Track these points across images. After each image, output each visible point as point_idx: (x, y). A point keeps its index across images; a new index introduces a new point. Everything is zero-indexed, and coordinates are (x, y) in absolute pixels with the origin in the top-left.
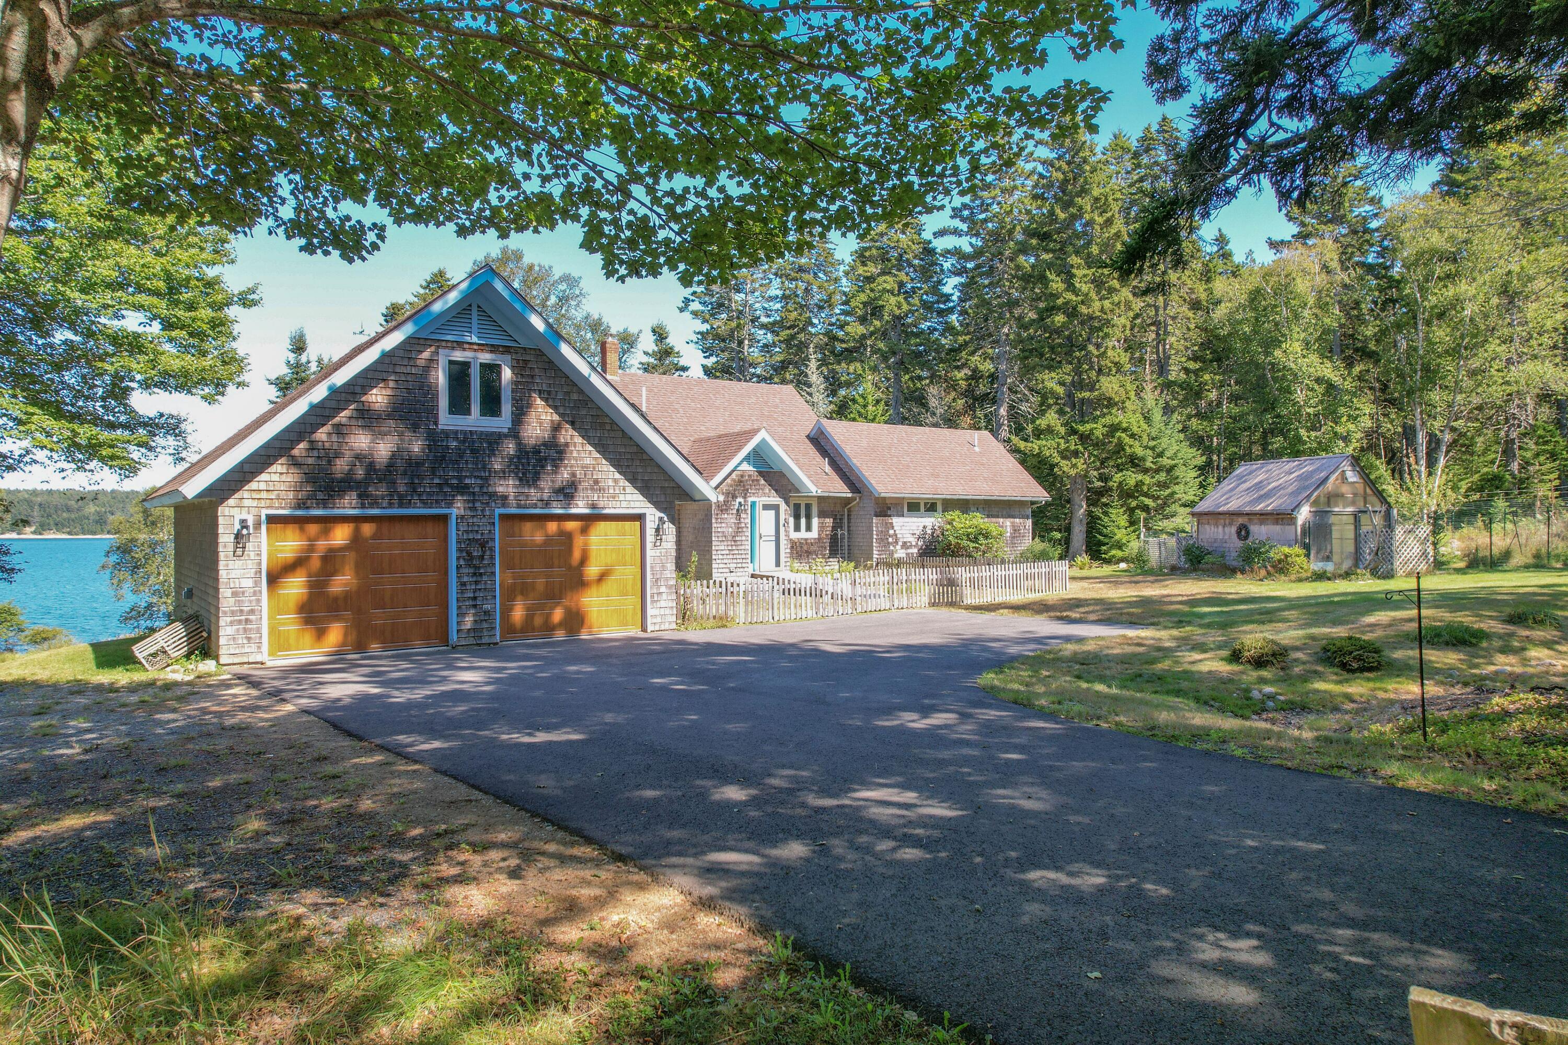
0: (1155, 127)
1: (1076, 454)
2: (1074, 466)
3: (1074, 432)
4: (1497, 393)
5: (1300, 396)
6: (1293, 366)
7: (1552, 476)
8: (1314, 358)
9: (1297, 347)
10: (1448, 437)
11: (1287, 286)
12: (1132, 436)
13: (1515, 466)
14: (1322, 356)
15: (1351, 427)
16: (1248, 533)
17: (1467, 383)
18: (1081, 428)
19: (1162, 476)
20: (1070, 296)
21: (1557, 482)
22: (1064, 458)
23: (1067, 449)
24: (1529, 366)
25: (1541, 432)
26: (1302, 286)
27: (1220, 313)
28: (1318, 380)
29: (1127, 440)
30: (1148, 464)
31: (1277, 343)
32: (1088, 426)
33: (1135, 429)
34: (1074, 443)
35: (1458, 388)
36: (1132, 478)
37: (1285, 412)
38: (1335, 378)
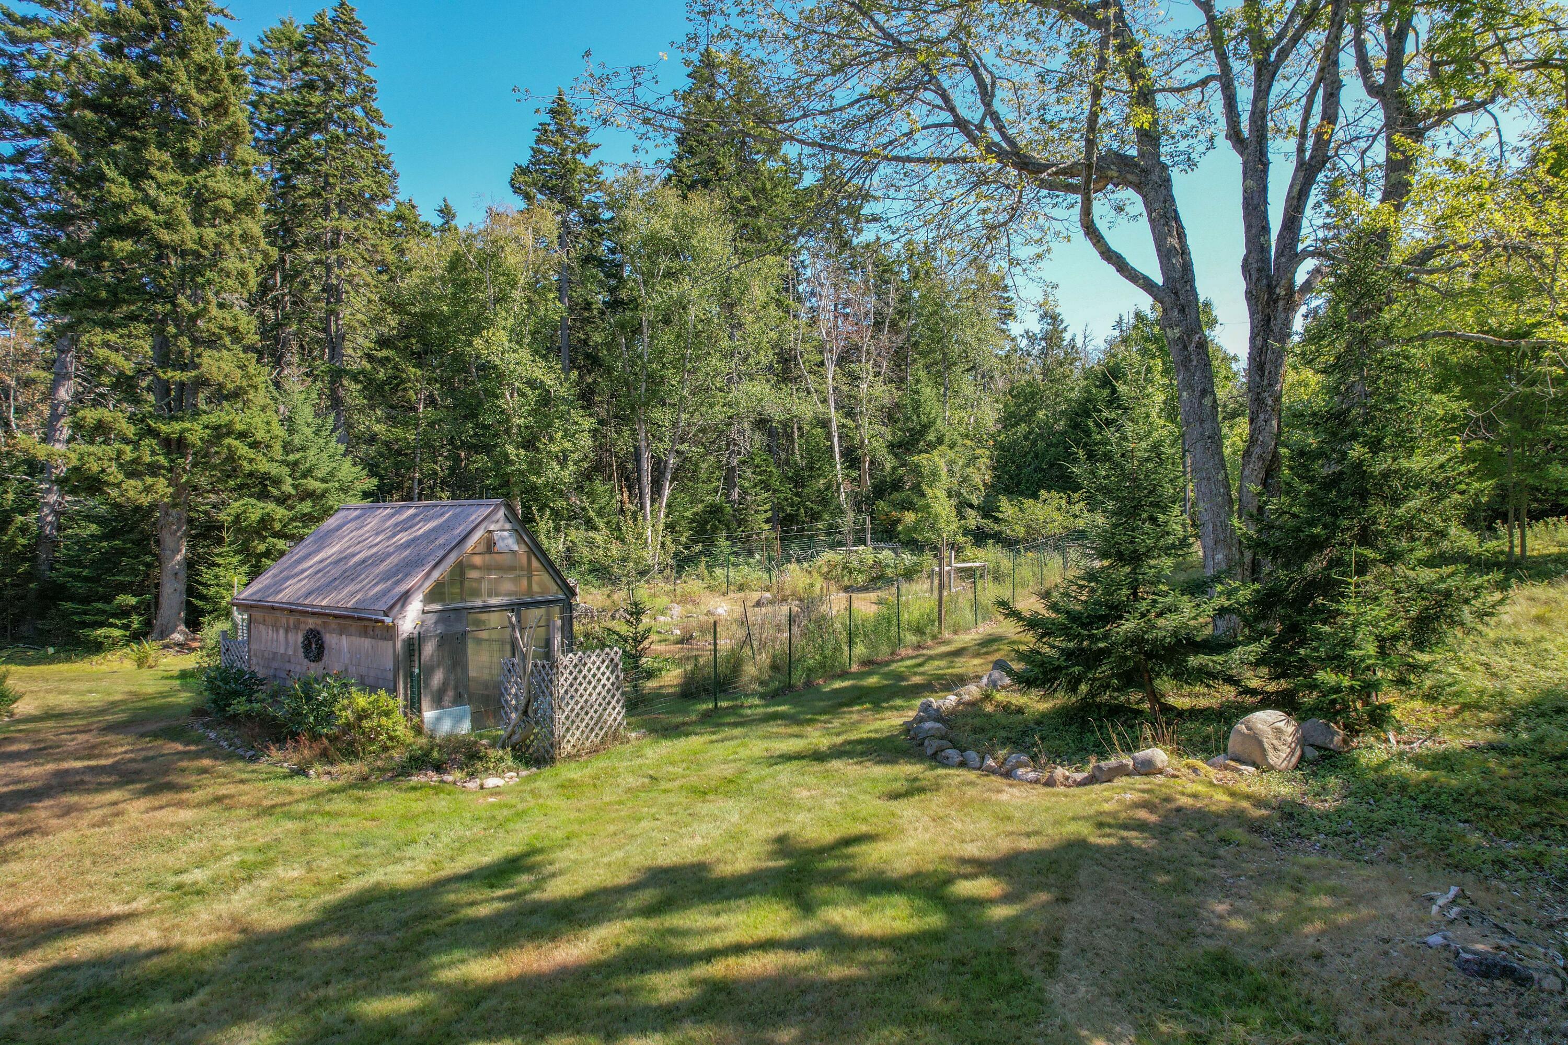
0: (330, 14)
1: (153, 469)
2: (148, 489)
3: (152, 433)
4: (719, 414)
5: (508, 401)
6: (498, 362)
7: (767, 507)
8: (525, 354)
9: (502, 337)
10: (672, 461)
11: (494, 256)
12: (255, 445)
13: (735, 495)
14: (536, 353)
15: (568, 445)
16: (321, 648)
17: (691, 401)
18: (164, 428)
19: (306, 507)
20: (143, 211)
21: (770, 514)
22: (131, 475)
23: (135, 461)
24: (747, 386)
25: (757, 461)
26: (512, 258)
27: (412, 281)
28: (532, 383)
29: (242, 449)
30: (288, 488)
31: (476, 330)
32: (177, 426)
33: (260, 435)
34: (148, 451)
35: (680, 406)
36: (255, 510)
37: (489, 421)
38: (549, 380)
